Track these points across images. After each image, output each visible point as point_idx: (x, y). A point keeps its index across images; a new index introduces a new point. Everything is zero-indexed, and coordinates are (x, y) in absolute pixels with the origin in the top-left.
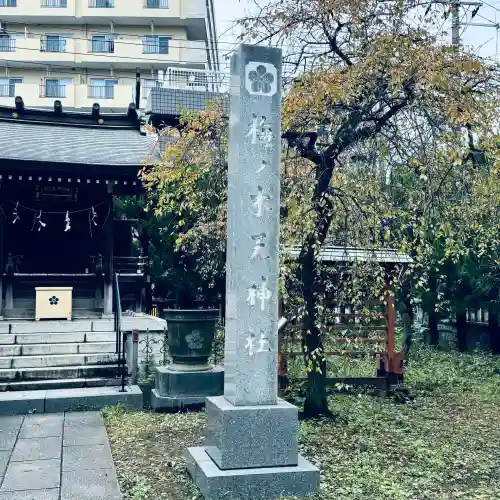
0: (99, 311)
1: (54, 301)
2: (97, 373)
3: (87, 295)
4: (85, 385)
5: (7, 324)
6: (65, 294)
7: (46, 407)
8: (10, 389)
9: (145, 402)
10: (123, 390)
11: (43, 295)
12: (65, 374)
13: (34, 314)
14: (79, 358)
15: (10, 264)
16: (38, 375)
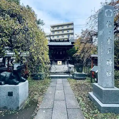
0: (65, 64)
1: (60, 63)
2: (66, 72)
3: (63, 62)
4: (64, 74)
5: (54, 65)
6: (61, 62)
7: (60, 77)
8: (55, 74)
9: (73, 78)
10: (70, 75)
11: (58, 62)
12: (62, 72)
13: (57, 64)
14: (63, 70)
15: (54, 58)
16: (58, 72)
